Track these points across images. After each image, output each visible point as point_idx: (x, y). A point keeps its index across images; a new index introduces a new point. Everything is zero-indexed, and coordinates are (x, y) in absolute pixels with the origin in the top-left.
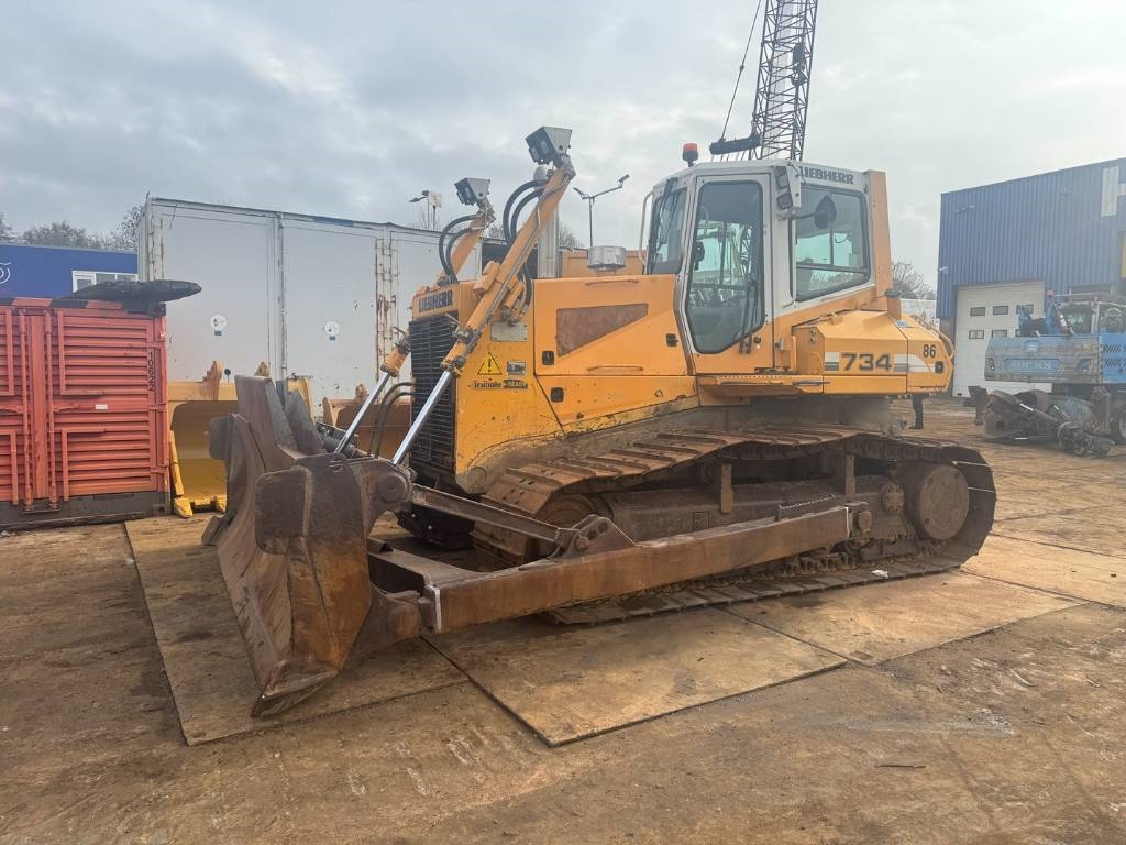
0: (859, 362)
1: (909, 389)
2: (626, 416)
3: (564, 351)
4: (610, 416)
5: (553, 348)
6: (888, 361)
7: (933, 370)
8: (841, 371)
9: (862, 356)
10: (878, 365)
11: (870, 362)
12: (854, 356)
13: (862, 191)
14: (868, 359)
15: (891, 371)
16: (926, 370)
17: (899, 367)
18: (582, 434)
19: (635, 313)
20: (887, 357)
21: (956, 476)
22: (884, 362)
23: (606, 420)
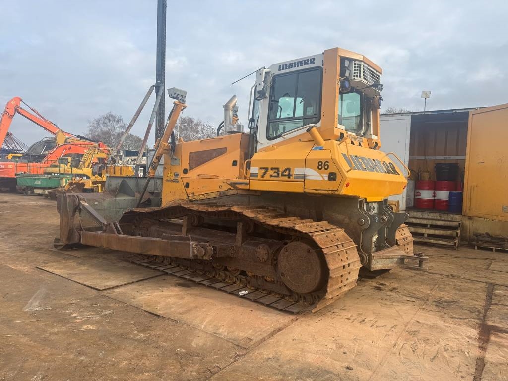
0: (270, 172)
1: (306, 190)
2: (209, 196)
3: (191, 168)
4: (203, 195)
5: (187, 167)
6: (289, 172)
7: (327, 178)
8: (259, 177)
9: (272, 169)
10: (283, 174)
11: (278, 173)
12: (267, 169)
13: (321, 66)
14: (276, 171)
15: (292, 178)
16: (321, 178)
17: (298, 176)
18: (194, 201)
19: (221, 152)
20: (289, 170)
21: (309, 251)
22: (287, 173)
23: (201, 196)
